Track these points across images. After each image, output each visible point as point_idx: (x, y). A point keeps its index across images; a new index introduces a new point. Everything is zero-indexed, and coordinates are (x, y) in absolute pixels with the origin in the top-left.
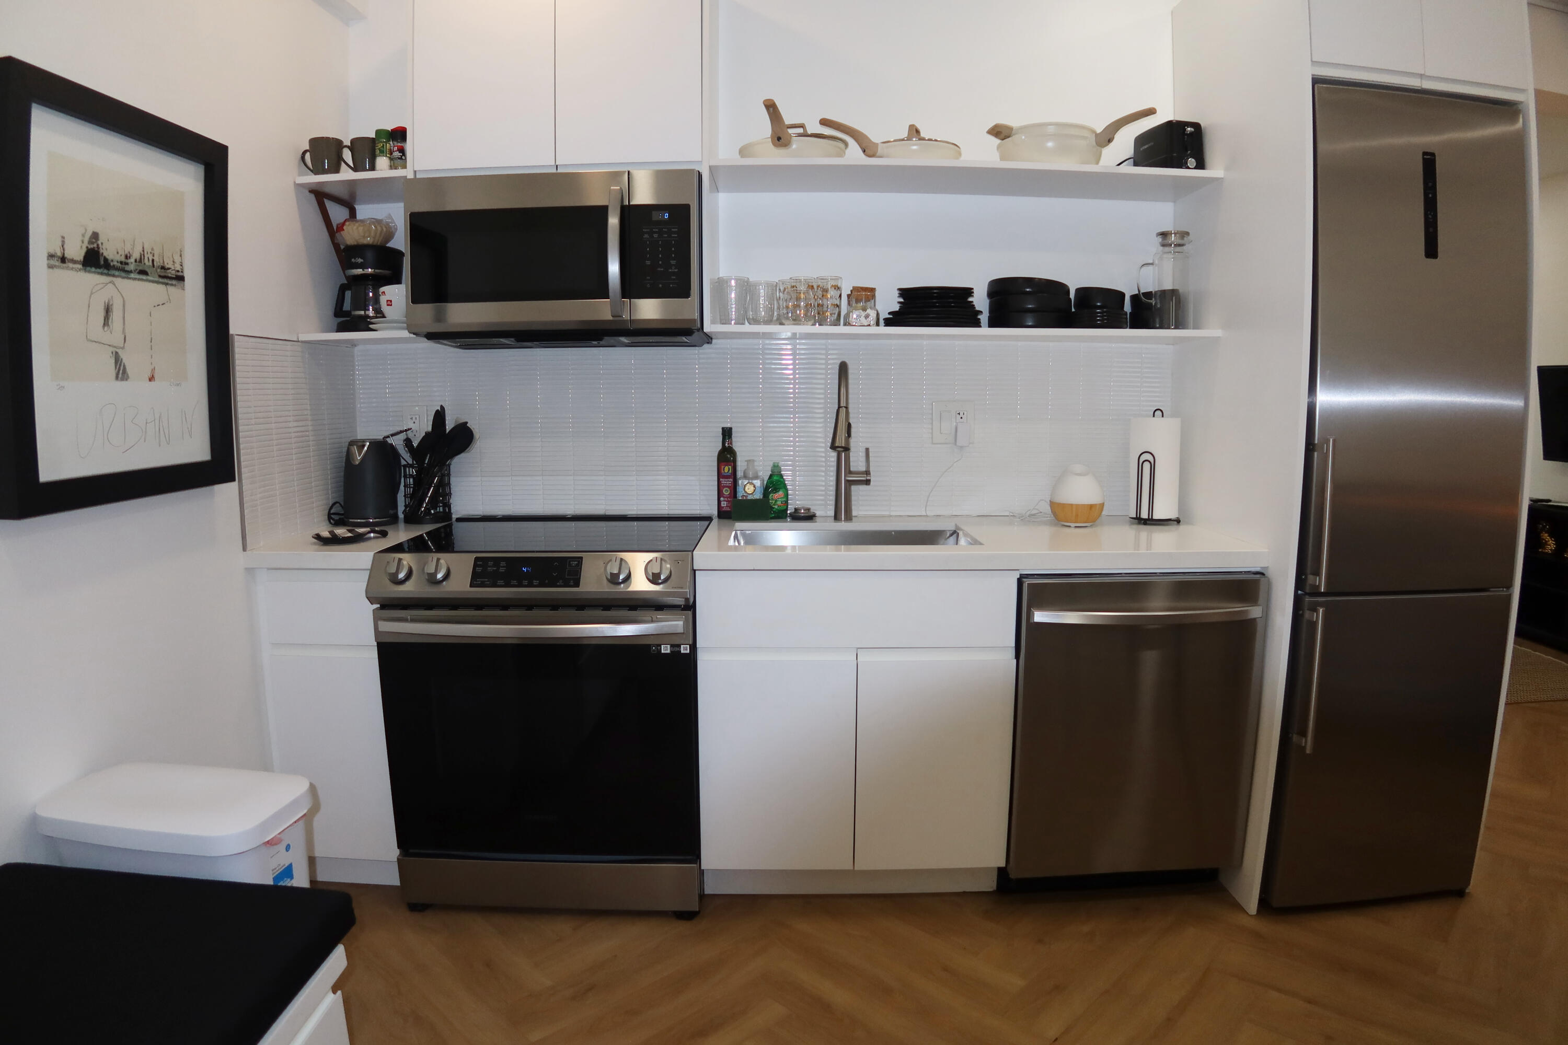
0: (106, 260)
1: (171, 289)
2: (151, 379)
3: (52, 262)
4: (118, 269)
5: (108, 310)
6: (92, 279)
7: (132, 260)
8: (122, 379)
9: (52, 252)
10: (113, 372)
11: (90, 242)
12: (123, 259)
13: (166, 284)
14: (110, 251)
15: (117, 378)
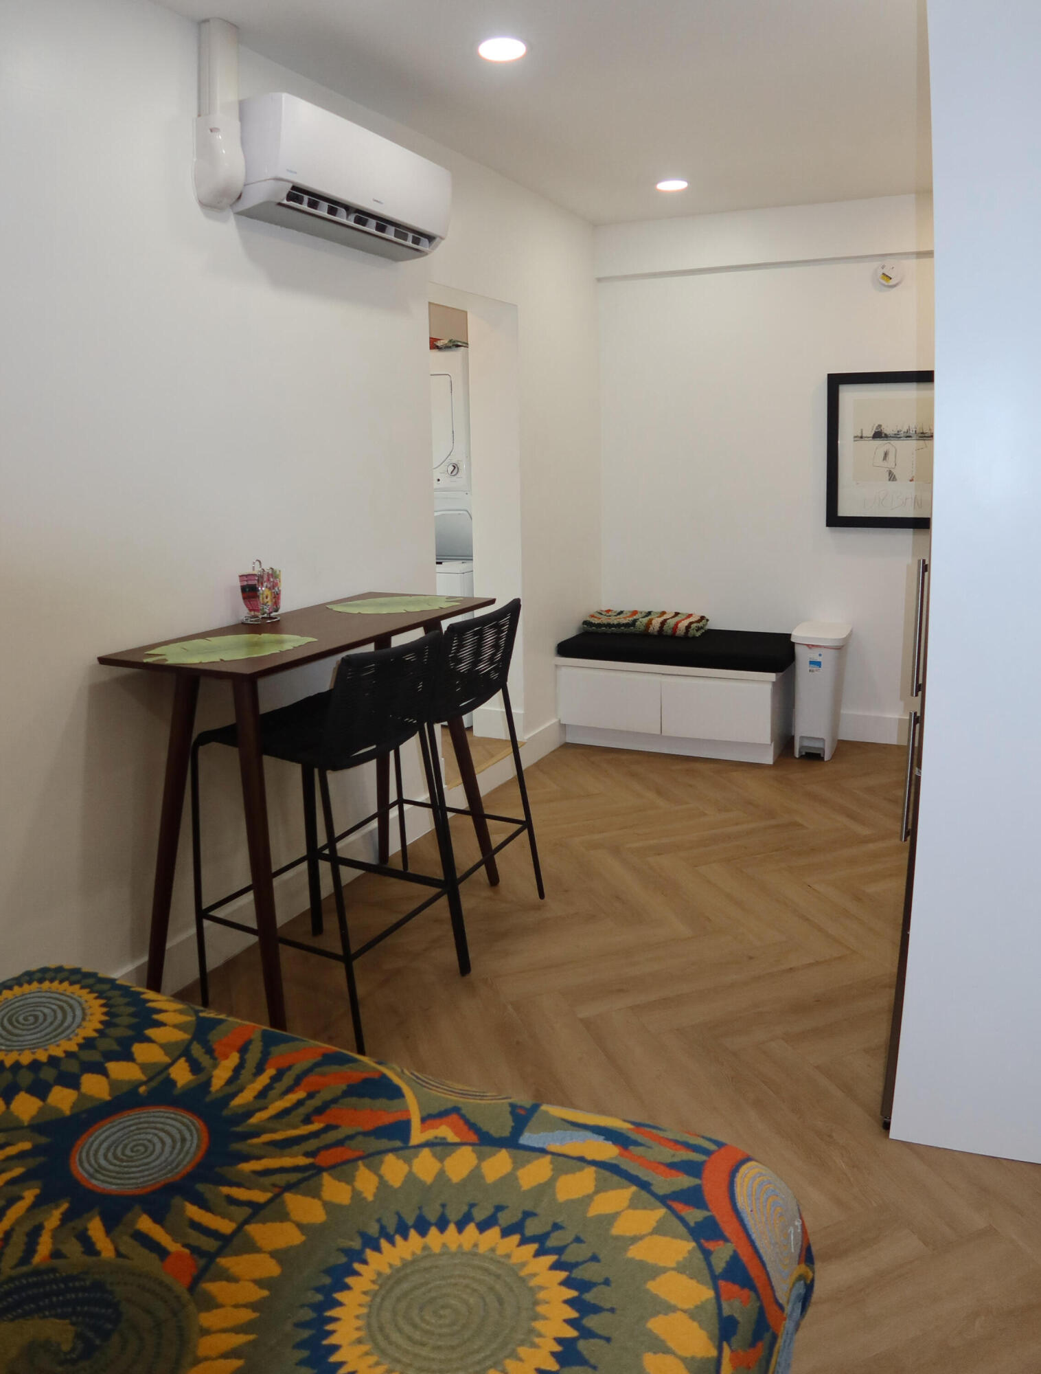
0: (885, 434)
1: (926, 441)
2: (911, 481)
3: (856, 439)
4: (893, 437)
5: (886, 454)
6: (878, 442)
7: (902, 432)
8: (893, 481)
9: (856, 435)
10: (888, 478)
11: (877, 428)
12: (896, 432)
13: (924, 440)
14: (887, 430)
15: (890, 480)
